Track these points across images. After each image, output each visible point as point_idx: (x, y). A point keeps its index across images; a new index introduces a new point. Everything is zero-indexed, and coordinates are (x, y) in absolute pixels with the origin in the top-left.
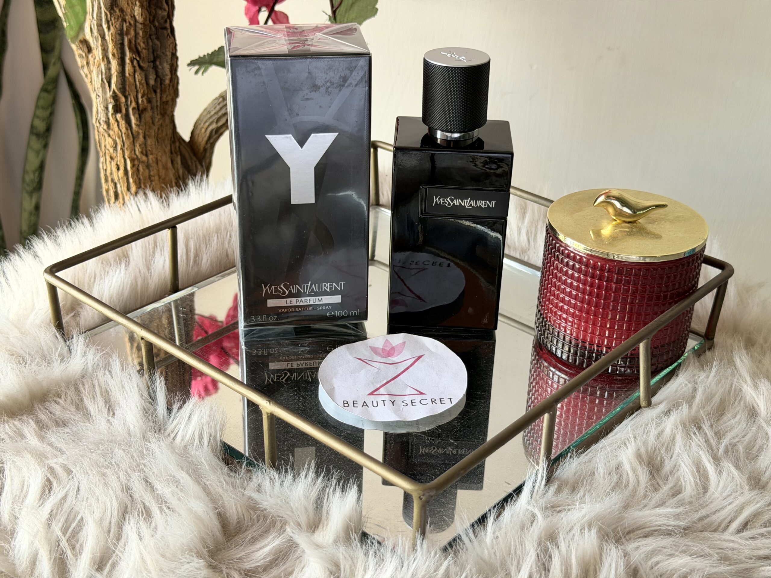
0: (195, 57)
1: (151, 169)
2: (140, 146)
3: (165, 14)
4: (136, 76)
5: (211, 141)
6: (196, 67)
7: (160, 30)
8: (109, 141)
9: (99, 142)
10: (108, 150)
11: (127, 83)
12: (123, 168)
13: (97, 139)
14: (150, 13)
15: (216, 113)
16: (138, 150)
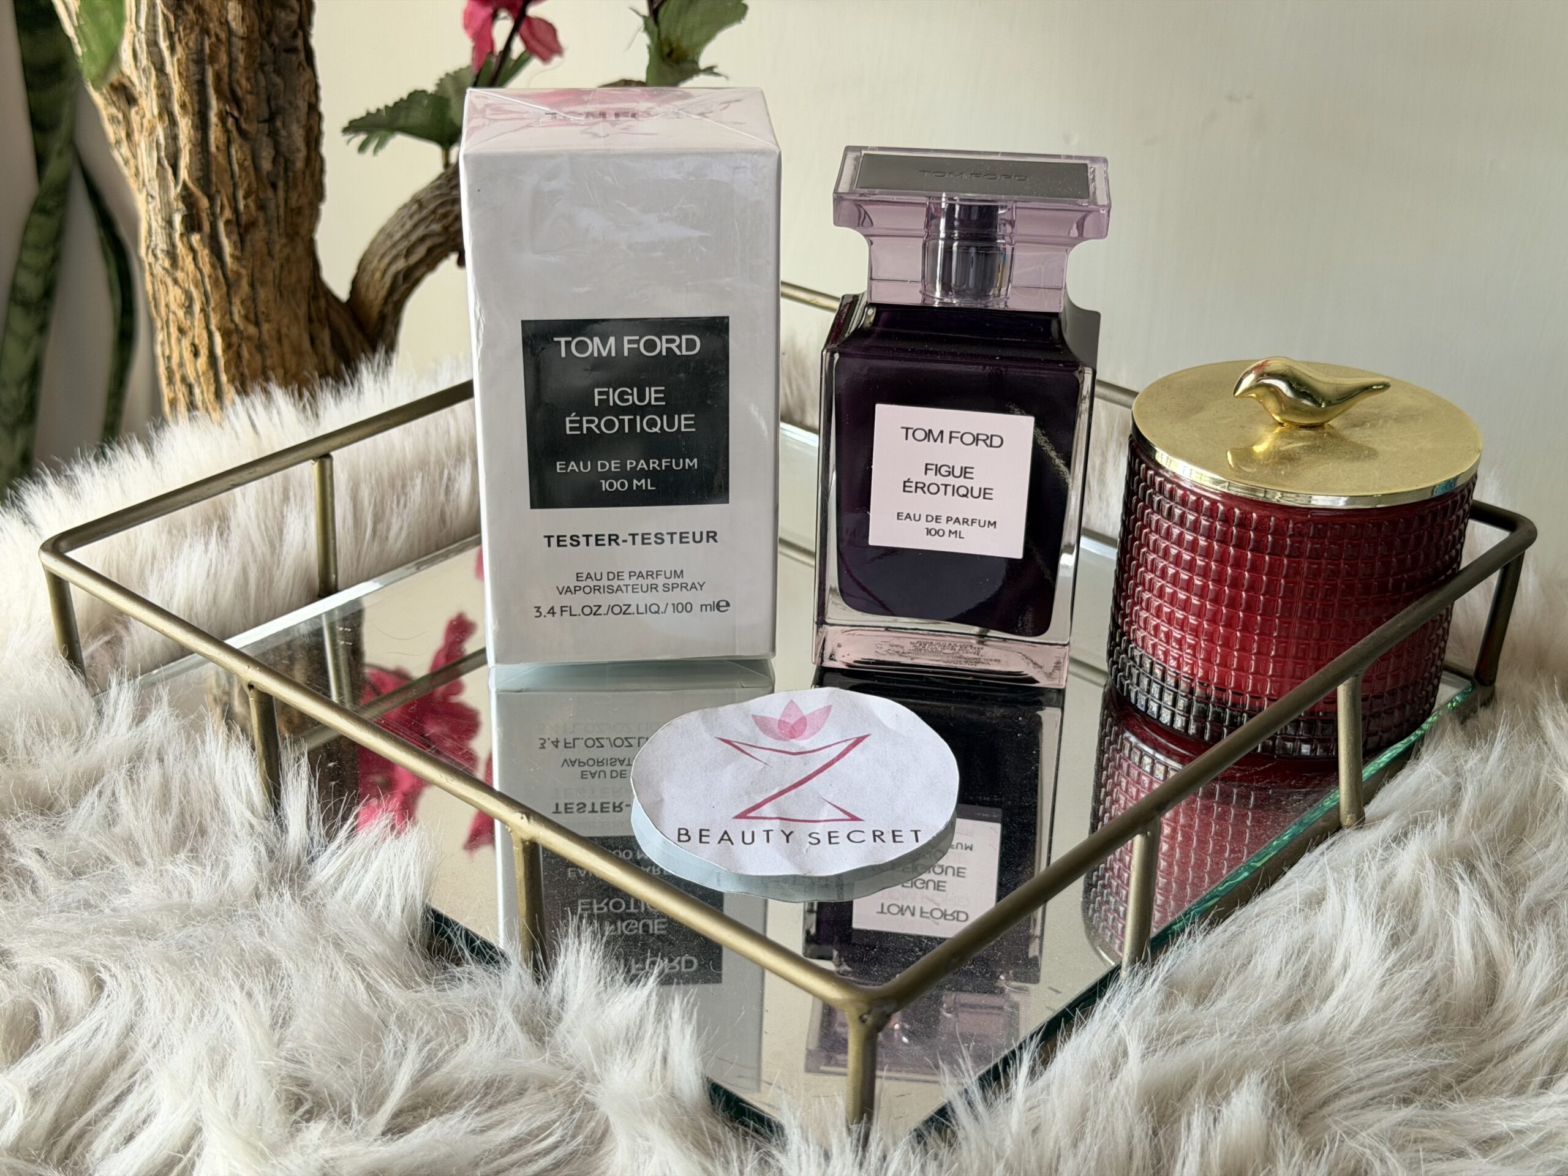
0: (359, 113)
1: (267, 353)
2: (242, 302)
3: (294, 18)
4: (233, 152)
5: (396, 297)
6: (362, 137)
7: (284, 55)
8: (175, 295)
9: (155, 298)
10: (174, 313)
11: (214, 168)
12: (207, 352)
13: (150, 292)
14: (261, 17)
15: (406, 236)
16: (237, 311)
